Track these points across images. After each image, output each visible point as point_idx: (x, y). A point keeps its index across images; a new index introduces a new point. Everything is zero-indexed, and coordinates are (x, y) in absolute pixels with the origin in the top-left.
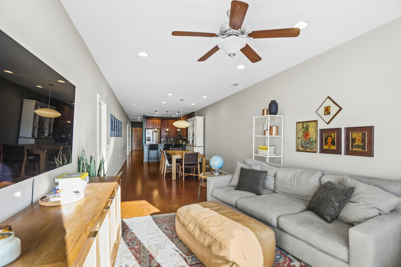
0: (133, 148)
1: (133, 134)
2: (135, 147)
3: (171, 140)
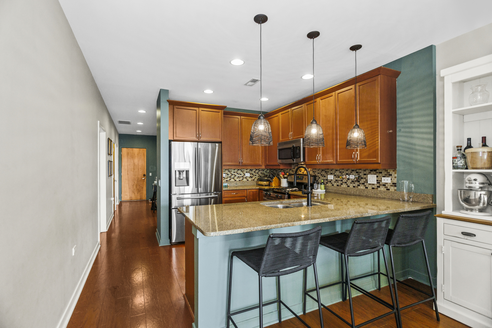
0: (123, 195)
1: (123, 164)
2: (128, 193)
3: (245, 180)
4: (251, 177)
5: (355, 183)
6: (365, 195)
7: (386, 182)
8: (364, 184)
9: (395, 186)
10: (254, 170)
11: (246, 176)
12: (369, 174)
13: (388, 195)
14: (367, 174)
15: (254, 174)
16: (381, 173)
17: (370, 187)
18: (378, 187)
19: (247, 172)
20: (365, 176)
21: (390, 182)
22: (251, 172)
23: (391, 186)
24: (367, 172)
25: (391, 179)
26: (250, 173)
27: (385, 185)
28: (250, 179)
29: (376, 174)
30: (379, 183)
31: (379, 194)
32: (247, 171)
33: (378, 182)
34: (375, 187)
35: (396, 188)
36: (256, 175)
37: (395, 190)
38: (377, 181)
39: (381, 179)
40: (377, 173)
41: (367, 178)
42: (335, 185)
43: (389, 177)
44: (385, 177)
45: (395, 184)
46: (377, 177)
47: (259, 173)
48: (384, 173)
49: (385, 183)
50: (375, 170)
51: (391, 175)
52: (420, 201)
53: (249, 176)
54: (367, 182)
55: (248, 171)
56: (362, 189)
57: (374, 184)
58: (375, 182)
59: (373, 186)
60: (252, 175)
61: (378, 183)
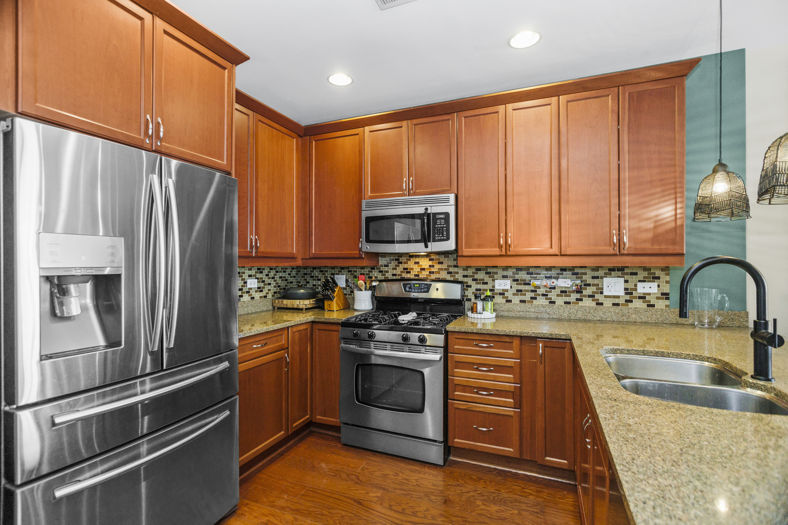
4: (260, 290)
5: (570, 296)
6: (598, 319)
7: (647, 291)
8: (593, 296)
9: (667, 299)
10: (266, 272)
11: (248, 287)
12: (607, 277)
13: (654, 316)
14: (602, 278)
15: (267, 281)
16: (636, 274)
17: (608, 303)
18: (627, 301)
19: (250, 276)
20: (596, 281)
21: (656, 292)
22: (258, 275)
23: (658, 298)
24: (601, 273)
25: (659, 286)
26: (258, 278)
27: (645, 298)
28: (257, 296)
29: (624, 277)
30: (631, 293)
31: (634, 316)
32: (250, 273)
33: (628, 292)
34: (621, 301)
35: (667, 302)
36: (269, 284)
37: (666, 306)
38: (626, 289)
39: (636, 285)
40: (627, 274)
41: (603, 285)
42: (516, 300)
43: (654, 282)
44: (645, 281)
45: (667, 294)
46: (626, 281)
47: (277, 277)
48: (642, 274)
49: (644, 294)
50: (621, 269)
51: (658, 278)
52: (724, 325)
53: (256, 286)
54: (602, 293)
55: (253, 272)
56: (590, 308)
57: (618, 297)
58: (622, 293)
59: (616, 301)
60: (262, 285)
61: (626, 294)
